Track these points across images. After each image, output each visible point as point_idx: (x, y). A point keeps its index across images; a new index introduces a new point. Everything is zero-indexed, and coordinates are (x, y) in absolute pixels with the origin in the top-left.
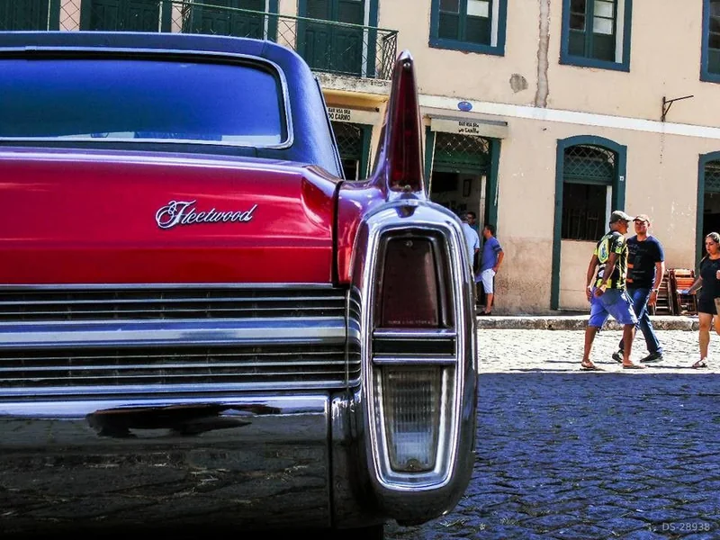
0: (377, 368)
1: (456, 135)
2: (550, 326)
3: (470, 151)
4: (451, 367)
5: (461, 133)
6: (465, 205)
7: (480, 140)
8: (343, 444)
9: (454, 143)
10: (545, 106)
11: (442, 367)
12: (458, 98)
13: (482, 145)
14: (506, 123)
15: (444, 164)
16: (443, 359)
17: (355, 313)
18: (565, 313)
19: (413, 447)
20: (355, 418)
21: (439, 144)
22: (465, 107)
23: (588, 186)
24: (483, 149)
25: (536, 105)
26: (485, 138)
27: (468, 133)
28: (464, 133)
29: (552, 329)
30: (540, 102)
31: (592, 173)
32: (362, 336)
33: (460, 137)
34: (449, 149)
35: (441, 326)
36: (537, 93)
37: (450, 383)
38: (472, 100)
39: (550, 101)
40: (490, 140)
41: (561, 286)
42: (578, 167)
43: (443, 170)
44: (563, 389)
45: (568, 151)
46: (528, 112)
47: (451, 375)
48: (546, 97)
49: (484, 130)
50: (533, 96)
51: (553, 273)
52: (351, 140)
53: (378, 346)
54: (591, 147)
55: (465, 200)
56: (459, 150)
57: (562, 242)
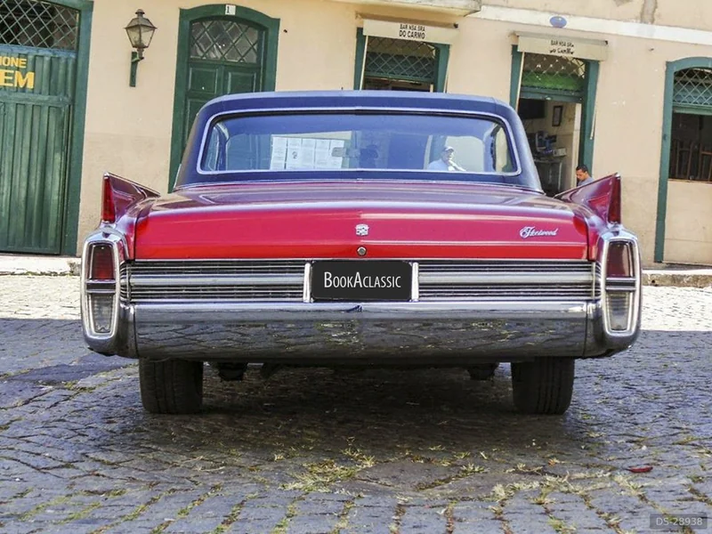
0: (607, 291)
1: (547, 56)
2: (653, 282)
3: (563, 74)
4: (634, 291)
5: (553, 54)
6: (555, 136)
7: (574, 61)
8: (592, 320)
9: (545, 66)
10: (652, 21)
11: (630, 291)
12: (550, 12)
13: (576, 67)
14: (607, 42)
15: (533, 89)
16: (631, 289)
17: (598, 271)
18: (671, 266)
19: (619, 321)
20: (598, 312)
21: (527, 66)
22: (558, 23)
23: (701, 117)
24: (577, 71)
25: (643, 21)
26: (581, 60)
27: (560, 55)
28: (556, 54)
29: (656, 285)
30: (647, 17)
31: (706, 101)
32: (602, 281)
33: (550, 59)
34: (538, 72)
35: (630, 277)
36: (644, 6)
37: (633, 299)
38: (567, 14)
39: (659, 16)
40: (587, 63)
41: (667, 235)
42: (690, 94)
43: (530, 96)
44: (671, 341)
45: (679, 74)
46: (631, 29)
47: (634, 295)
48: (654, 11)
49: (580, 52)
50: (639, 10)
51: (658, 219)
52: (424, 60)
53: (608, 284)
54: (706, 70)
55: (554, 131)
56: (550, 74)
57: (669, 182)
